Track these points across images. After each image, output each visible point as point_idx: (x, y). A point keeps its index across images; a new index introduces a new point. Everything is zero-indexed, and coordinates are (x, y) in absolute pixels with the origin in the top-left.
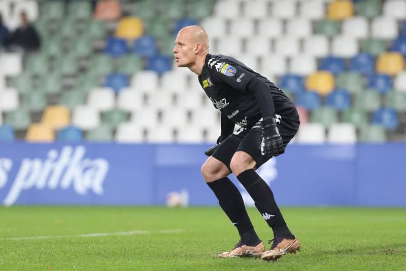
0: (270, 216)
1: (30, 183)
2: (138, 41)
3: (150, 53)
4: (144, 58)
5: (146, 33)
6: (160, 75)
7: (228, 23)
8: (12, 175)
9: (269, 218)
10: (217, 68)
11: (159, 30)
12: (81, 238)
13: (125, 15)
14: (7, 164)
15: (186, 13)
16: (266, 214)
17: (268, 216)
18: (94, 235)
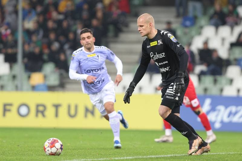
9: (185, 134)
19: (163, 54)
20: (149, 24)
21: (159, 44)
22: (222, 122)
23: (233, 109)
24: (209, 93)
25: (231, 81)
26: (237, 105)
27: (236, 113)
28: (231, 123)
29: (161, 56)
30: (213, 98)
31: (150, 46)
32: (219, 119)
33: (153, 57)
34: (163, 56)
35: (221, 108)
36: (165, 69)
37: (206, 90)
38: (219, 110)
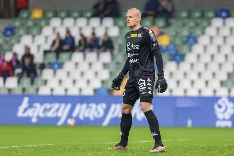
0: (156, 134)
1: (115, 115)
2: (167, 47)
3: (173, 52)
4: (171, 55)
5: (171, 42)
6: (178, 63)
7: (211, 38)
8: (106, 111)
9: (155, 135)
10: (150, 32)
11: (178, 41)
12: (139, 143)
13: (161, 34)
14: (104, 106)
15: (191, 33)
16: (154, 133)
17: (155, 134)
18: (145, 141)
19: (138, 46)
20: (138, 18)
21: (138, 37)
22: (38, 117)
23: (48, 106)
24: (26, 92)
25: (46, 82)
26: (50, 103)
27: (50, 109)
28: (45, 118)
29: (135, 47)
30: (30, 96)
31: (130, 37)
32: (36, 115)
33: (129, 47)
34: (137, 48)
35: (38, 105)
36: (134, 60)
37: (24, 90)
38: (36, 107)
